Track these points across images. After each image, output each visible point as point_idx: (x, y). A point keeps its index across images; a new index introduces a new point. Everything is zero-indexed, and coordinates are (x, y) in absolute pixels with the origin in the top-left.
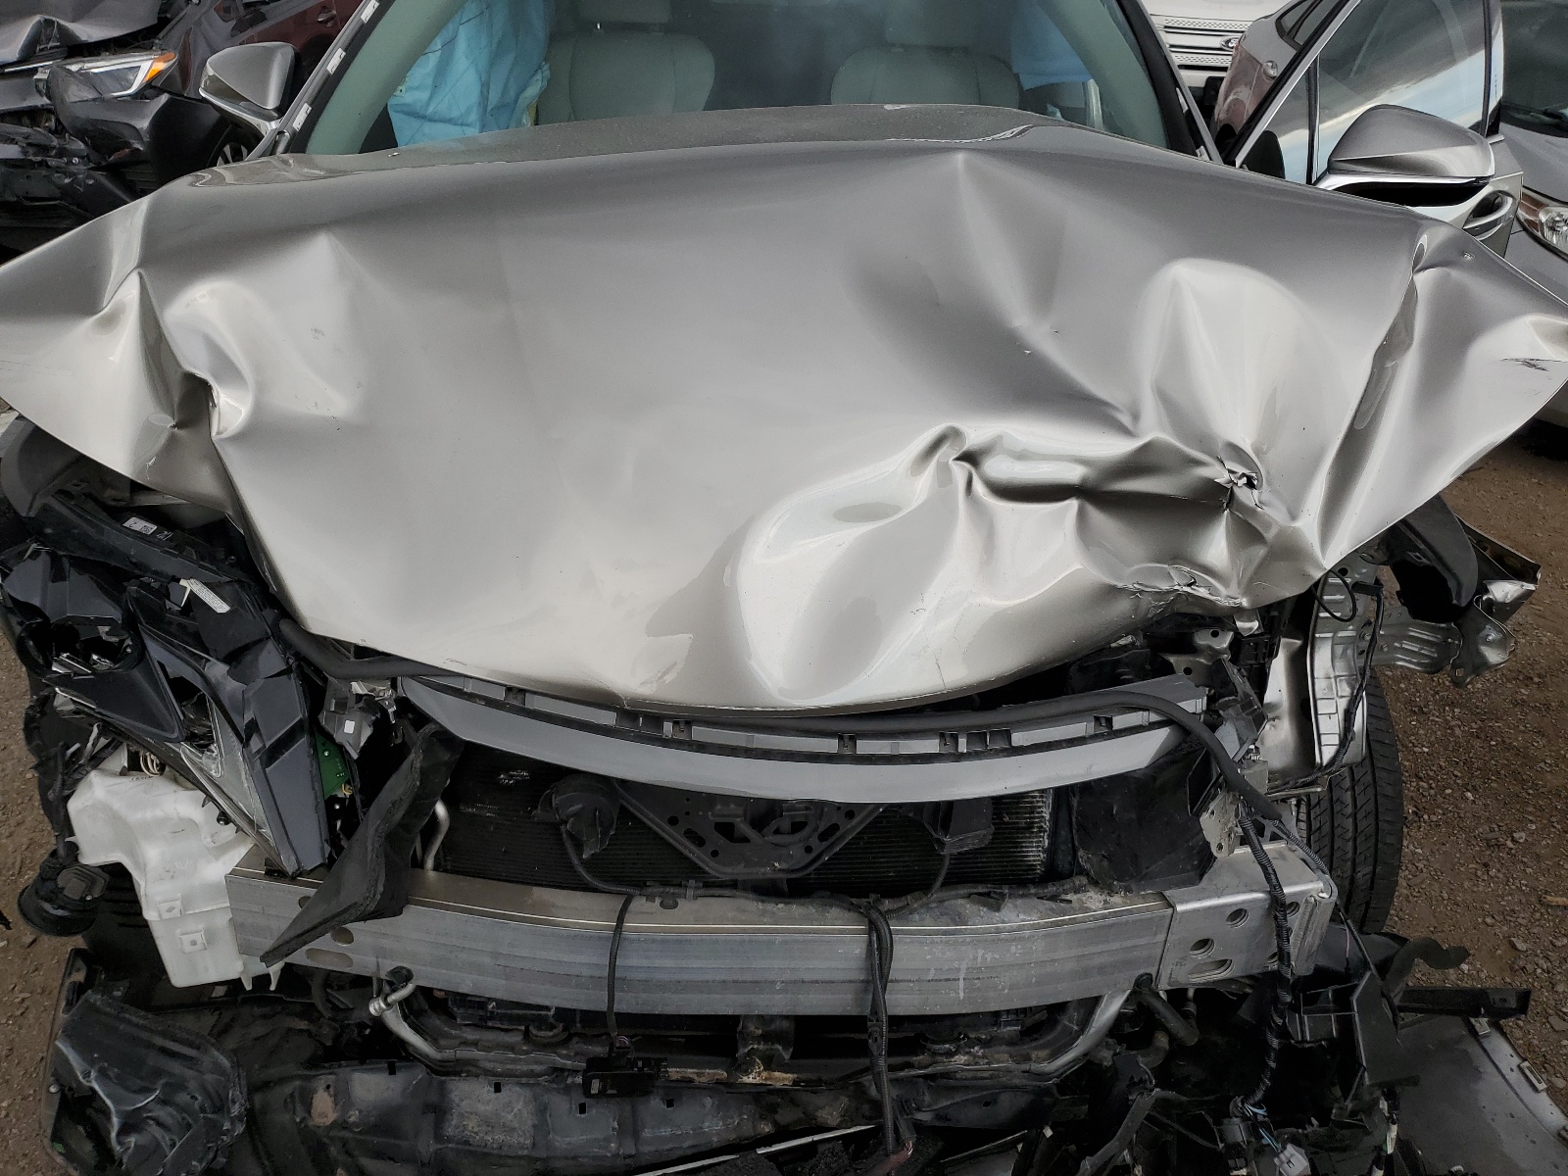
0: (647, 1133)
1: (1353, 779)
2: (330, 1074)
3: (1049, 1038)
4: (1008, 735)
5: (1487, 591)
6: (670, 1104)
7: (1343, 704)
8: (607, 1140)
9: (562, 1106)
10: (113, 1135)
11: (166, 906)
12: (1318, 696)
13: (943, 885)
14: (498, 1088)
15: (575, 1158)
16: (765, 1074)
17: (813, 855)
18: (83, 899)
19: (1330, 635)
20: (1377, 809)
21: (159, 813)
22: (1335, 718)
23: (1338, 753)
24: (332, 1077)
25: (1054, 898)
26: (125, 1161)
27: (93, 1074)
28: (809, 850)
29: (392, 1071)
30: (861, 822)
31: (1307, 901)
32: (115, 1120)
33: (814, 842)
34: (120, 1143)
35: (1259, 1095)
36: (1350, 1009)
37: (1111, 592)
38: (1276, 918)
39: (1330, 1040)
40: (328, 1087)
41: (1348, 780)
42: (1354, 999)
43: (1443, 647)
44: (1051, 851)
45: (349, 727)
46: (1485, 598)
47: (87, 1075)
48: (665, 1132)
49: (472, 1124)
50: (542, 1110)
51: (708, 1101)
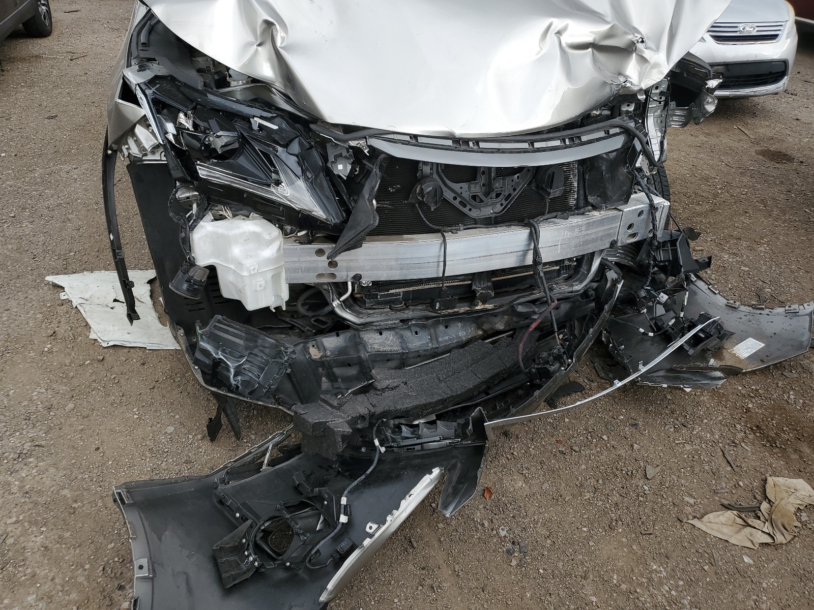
0: (440, 339)
1: (654, 180)
2: (313, 340)
3: (577, 277)
4: (579, 138)
5: (707, 84)
6: (446, 327)
7: (659, 139)
8: (427, 343)
9: (408, 334)
10: (232, 377)
11: (252, 268)
12: (650, 138)
13: (548, 213)
14: (381, 334)
15: (418, 351)
16: (482, 306)
17: (503, 206)
18: (201, 280)
19: (652, 114)
20: (663, 190)
21: (241, 230)
22: (657, 145)
23: (660, 157)
24: (314, 342)
25: (583, 214)
26: (240, 386)
27: (220, 353)
28: (502, 205)
29: (338, 336)
30: (519, 191)
31: (661, 207)
32: (232, 371)
33: (503, 201)
34: (235, 381)
35: (648, 283)
36: (676, 246)
37: (605, 84)
38: (652, 212)
39: (669, 261)
40: (313, 346)
41: (653, 181)
42: (678, 243)
43: (690, 112)
44: (578, 200)
45: (340, 167)
46: (706, 87)
47: (217, 354)
48: (447, 338)
49: (376, 346)
50: (402, 337)
51: (460, 324)
